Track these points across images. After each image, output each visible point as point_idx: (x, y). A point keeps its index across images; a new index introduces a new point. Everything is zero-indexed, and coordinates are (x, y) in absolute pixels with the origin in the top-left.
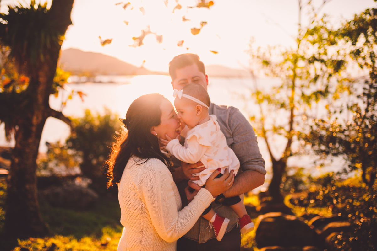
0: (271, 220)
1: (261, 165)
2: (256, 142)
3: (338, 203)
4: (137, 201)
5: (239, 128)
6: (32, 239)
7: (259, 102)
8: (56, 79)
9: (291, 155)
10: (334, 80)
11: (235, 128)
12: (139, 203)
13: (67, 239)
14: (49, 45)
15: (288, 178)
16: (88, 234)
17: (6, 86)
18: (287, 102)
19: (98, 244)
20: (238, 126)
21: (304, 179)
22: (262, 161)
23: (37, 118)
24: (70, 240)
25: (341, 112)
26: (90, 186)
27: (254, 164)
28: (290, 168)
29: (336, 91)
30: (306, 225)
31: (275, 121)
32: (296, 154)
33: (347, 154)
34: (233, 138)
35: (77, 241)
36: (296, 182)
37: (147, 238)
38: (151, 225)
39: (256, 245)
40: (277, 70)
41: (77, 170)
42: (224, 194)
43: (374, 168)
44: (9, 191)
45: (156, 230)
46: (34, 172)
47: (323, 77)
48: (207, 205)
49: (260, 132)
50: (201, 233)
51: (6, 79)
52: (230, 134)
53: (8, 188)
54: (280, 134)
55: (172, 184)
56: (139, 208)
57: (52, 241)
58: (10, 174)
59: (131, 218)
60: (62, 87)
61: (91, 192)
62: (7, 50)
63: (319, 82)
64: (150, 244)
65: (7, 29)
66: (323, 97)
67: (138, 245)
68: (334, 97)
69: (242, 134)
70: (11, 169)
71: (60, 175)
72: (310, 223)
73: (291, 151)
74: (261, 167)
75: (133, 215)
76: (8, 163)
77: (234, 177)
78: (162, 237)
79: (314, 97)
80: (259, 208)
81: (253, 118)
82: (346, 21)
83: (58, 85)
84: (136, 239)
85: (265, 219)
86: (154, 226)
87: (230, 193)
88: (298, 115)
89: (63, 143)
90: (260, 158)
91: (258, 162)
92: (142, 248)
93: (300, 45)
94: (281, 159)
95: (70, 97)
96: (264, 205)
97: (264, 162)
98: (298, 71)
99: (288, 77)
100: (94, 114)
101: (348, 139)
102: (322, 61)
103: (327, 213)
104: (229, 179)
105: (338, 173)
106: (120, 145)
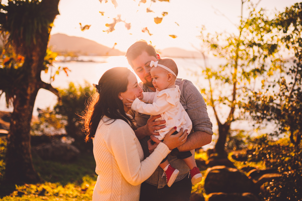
0: (217, 172)
1: (209, 127)
2: (205, 109)
3: (270, 158)
4: (108, 154)
5: (191, 98)
6: (27, 185)
7: (209, 77)
8: (47, 58)
9: (234, 120)
10: (268, 60)
11: (188, 97)
12: (109, 155)
13: (54, 185)
14: (40, 31)
15: (231, 138)
16: (72, 182)
17: (6, 63)
18: (231, 78)
19: (80, 189)
20: (190, 95)
21: (244, 139)
22: (210, 124)
23: (31, 89)
24: (57, 186)
25: (274, 86)
26: (73, 144)
27: (203, 127)
28: (233, 131)
29: (270, 70)
30: (245, 176)
31: (221, 92)
32: (238, 119)
33: (278, 119)
34: (186, 105)
35: (62, 187)
36: (238, 142)
37: (116, 183)
38: (119, 173)
39: (205, 191)
40: (223, 52)
41: (63, 131)
42: (178, 148)
43: (300, 131)
44: (8, 147)
45: (124, 176)
46: (29, 132)
47: (260, 58)
48: (165, 156)
49: (209, 101)
50: (160, 180)
51: (6, 58)
52: (184, 102)
53: (8, 144)
54: (225, 104)
55: (134, 139)
56: (109, 159)
57: (43, 186)
58: (9, 133)
59: (103, 168)
60: (50, 64)
61: (73, 148)
62: (7, 34)
63: (256, 62)
64: (119, 188)
65: (7, 17)
66: (260, 74)
67: (109, 188)
68: (268, 74)
69: (194, 102)
70: (11, 129)
71: (50, 135)
72: (248, 174)
73: (233, 117)
74: (209, 129)
75: (105, 165)
76: (8, 124)
77: (187, 135)
78: (128, 181)
79: (252, 74)
80: (207, 162)
81: (204, 90)
82: (279, 12)
83: (47, 62)
84: (107, 184)
85: (212, 170)
86: (122, 174)
87: (183, 148)
88: (239, 88)
89: (52, 109)
90: (208, 122)
91: (207, 125)
92: (112, 191)
93: (242, 33)
94: (226, 123)
95: (58, 73)
96: (211, 160)
97: (212, 125)
98: (240, 53)
99: (232, 58)
100: (77, 86)
101: (279, 108)
102: (259, 45)
103: (261, 166)
104: (183, 136)
105: (271, 135)
106: (93, 106)
